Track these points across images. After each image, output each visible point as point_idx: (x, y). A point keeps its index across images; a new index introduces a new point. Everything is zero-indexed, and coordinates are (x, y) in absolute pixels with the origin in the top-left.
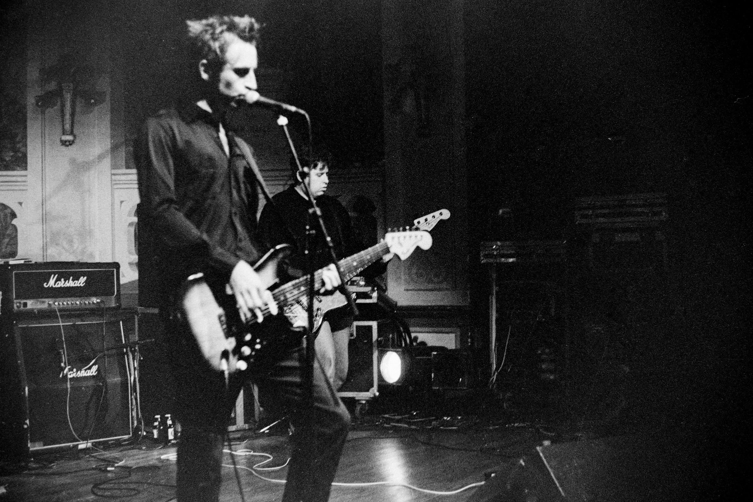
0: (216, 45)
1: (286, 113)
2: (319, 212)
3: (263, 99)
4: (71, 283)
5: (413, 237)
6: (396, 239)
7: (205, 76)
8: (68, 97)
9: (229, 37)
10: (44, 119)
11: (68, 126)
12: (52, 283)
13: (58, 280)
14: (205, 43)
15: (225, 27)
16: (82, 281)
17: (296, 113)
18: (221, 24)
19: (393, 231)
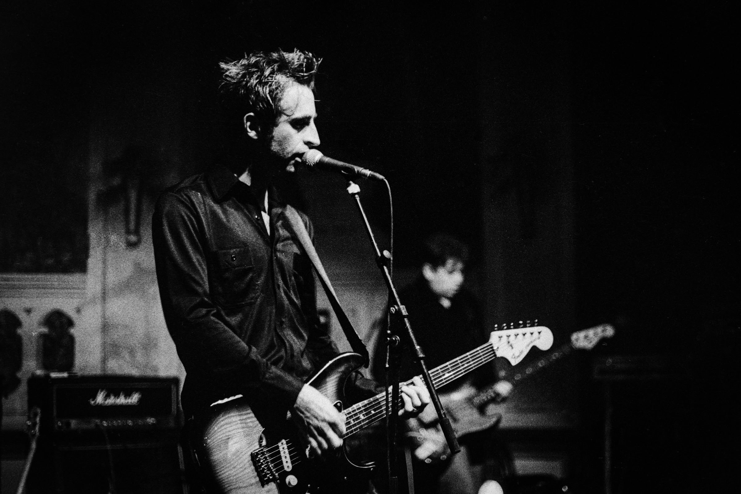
0: (264, 91)
1: (358, 178)
2: (404, 312)
3: (327, 159)
4: (122, 400)
5: (528, 335)
6: (505, 339)
7: (252, 134)
8: (133, 196)
9: (281, 78)
10: (106, 220)
11: (132, 226)
12: (100, 399)
13: (107, 397)
14: (250, 90)
15: (276, 66)
16: (135, 398)
17: (372, 178)
18: (270, 63)
19: (500, 328)
